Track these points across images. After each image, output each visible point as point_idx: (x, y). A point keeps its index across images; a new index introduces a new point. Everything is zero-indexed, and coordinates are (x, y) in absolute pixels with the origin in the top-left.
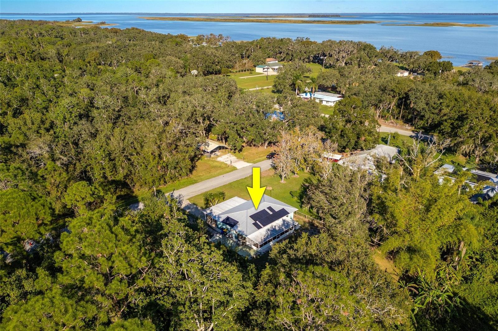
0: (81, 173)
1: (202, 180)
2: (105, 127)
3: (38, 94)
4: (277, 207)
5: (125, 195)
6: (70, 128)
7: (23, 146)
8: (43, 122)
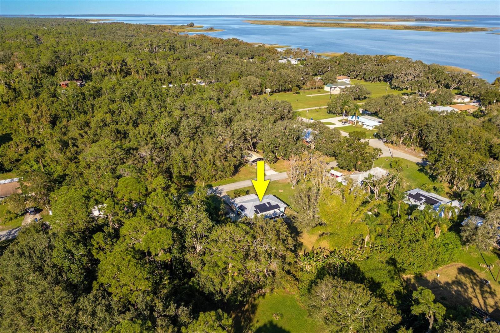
0: (167, 169)
1: (240, 180)
2: (185, 140)
3: (149, 112)
4: (273, 203)
5: (190, 185)
6: (164, 138)
7: (137, 149)
8: (149, 133)
